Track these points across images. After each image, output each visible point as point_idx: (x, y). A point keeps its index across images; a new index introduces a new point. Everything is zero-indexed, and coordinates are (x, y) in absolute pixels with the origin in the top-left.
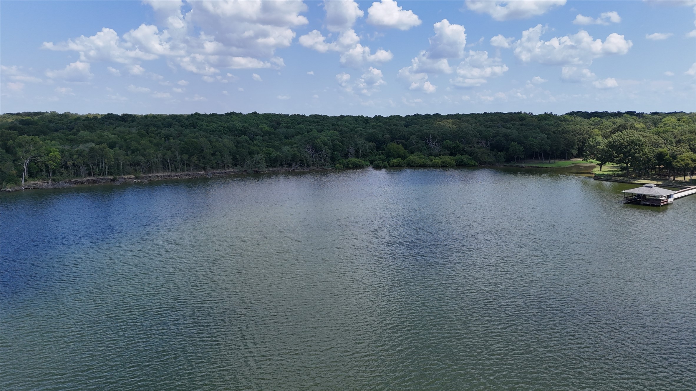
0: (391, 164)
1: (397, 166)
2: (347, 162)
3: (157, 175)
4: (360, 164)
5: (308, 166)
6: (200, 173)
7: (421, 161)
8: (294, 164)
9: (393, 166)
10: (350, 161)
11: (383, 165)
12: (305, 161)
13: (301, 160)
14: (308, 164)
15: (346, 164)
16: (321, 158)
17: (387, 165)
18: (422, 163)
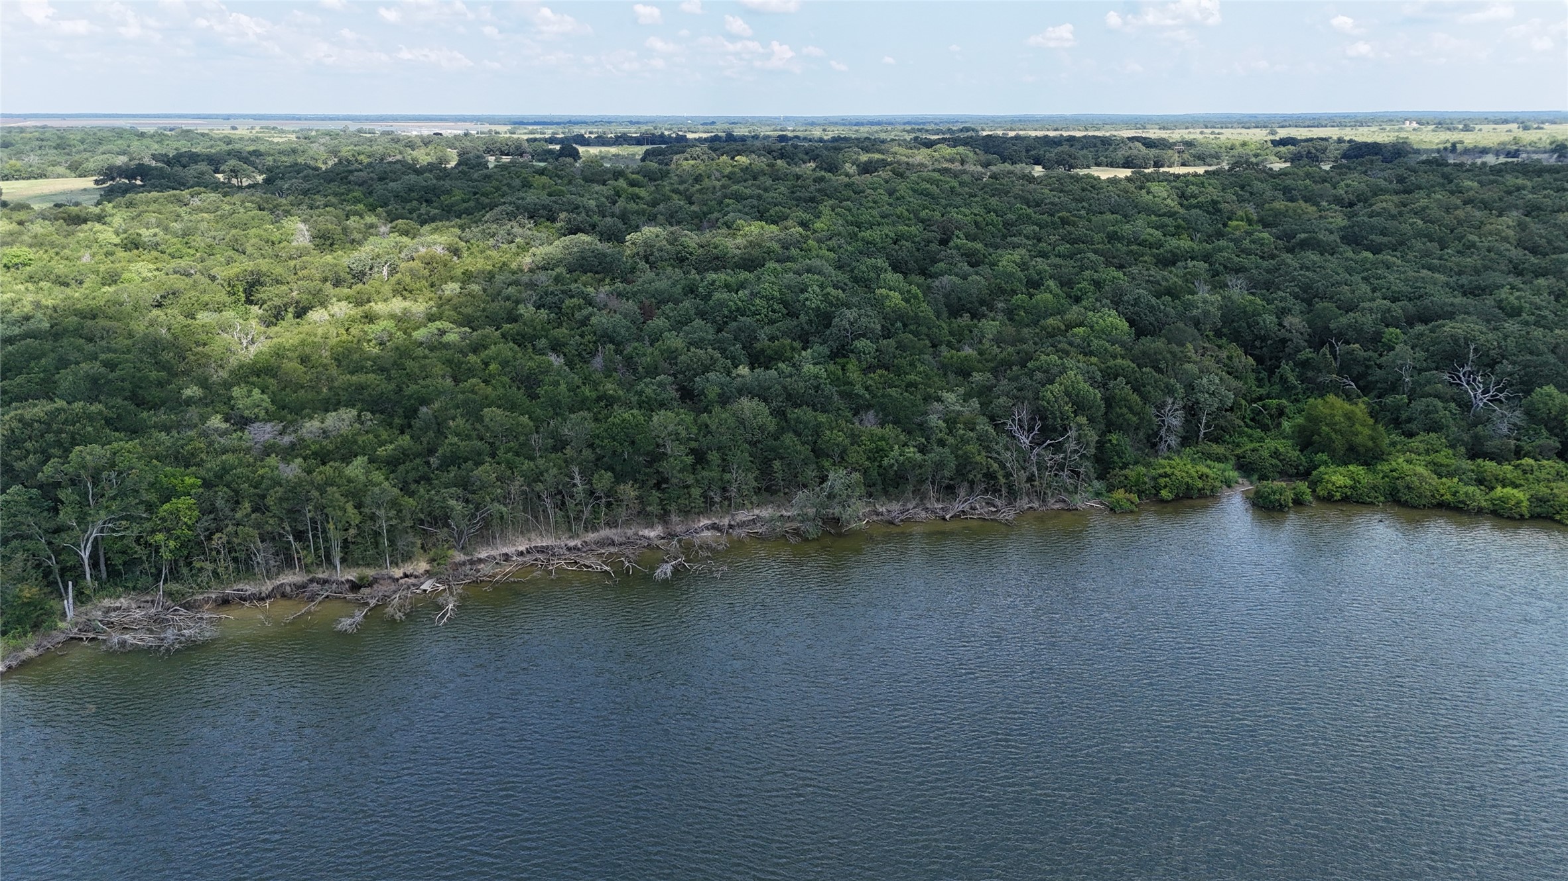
0: (1321, 492)
1: (1346, 499)
2: (1154, 479)
3: (505, 550)
4: (1200, 484)
5: (1012, 494)
6: (647, 532)
7: (1446, 486)
8: (962, 493)
9: (1328, 500)
10: (1166, 475)
11: (1290, 495)
12: (1002, 481)
13: (990, 476)
14: (1010, 487)
15: (1150, 484)
16: (1061, 467)
17: (1308, 497)
18: (1448, 497)
